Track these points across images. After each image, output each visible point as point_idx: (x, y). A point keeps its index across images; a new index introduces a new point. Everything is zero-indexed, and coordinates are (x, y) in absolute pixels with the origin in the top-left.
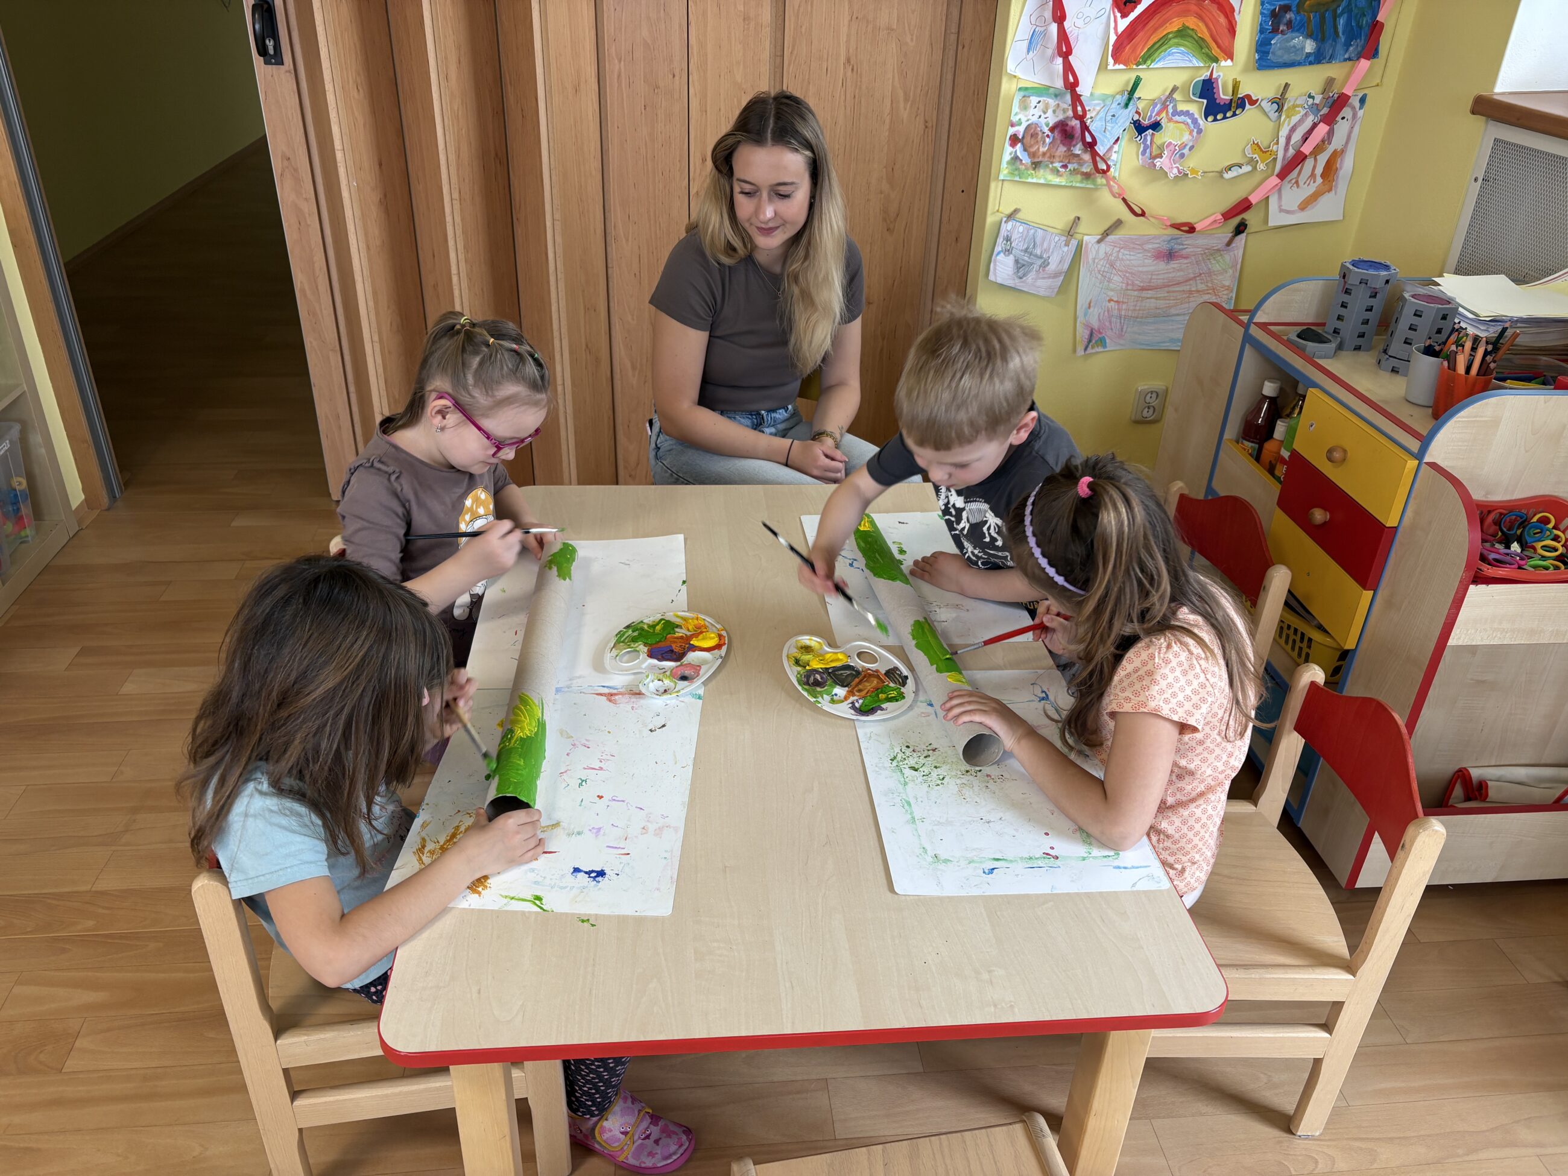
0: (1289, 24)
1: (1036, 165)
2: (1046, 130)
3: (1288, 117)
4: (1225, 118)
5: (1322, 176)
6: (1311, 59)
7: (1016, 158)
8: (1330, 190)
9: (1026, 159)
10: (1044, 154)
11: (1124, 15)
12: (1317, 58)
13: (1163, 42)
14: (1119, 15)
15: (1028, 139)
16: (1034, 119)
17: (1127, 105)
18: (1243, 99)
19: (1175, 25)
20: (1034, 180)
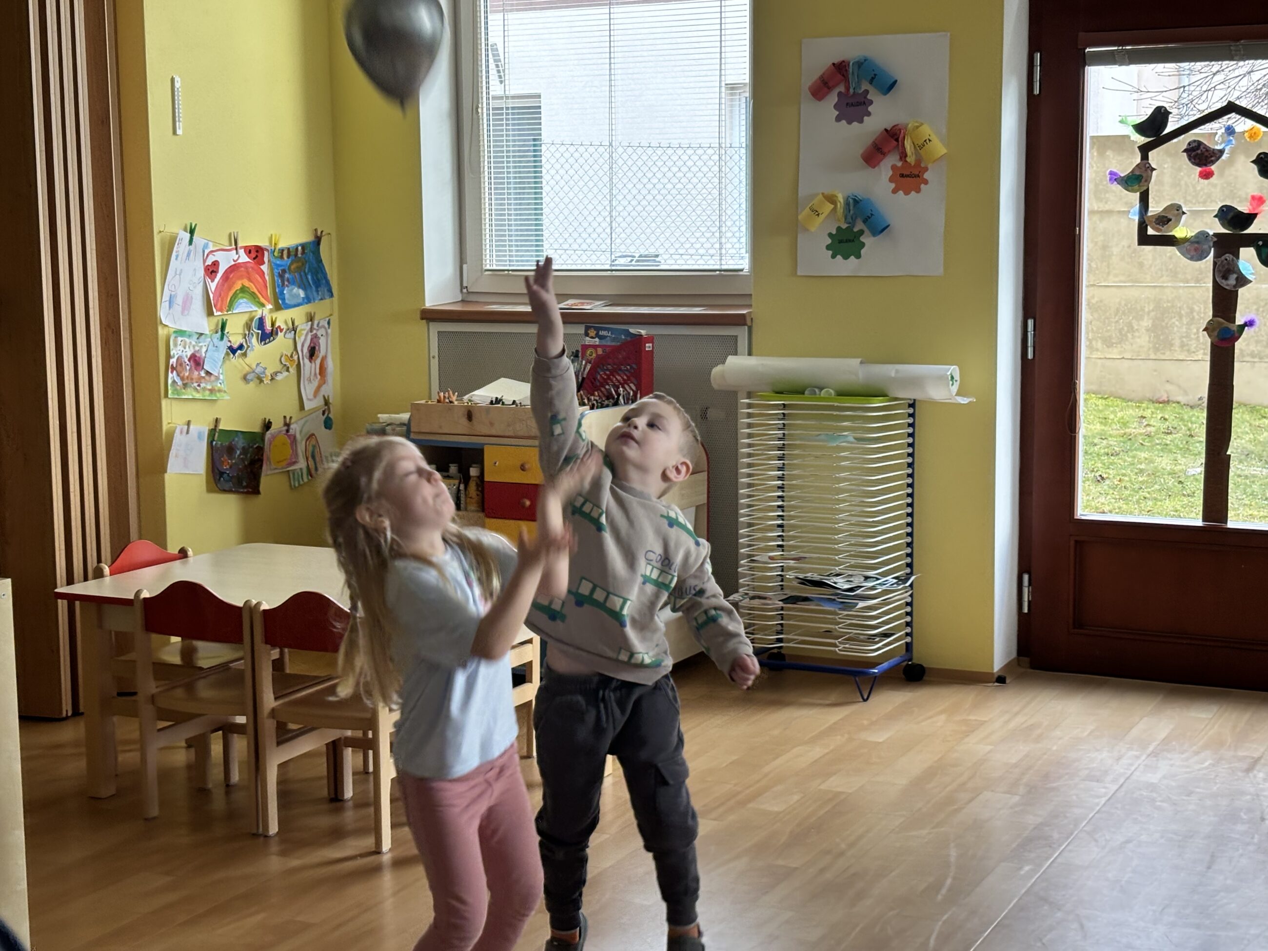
0: (288, 280)
1: (185, 386)
2: (186, 360)
3: (299, 337)
4: (270, 342)
5: (320, 374)
6: (306, 301)
7: (174, 382)
8: (324, 383)
9: (180, 383)
10: (187, 377)
11: (213, 281)
12: (308, 300)
13: (235, 295)
14: (210, 280)
15: (179, 368)
16: (180, 353)
17: (222, 339)
18: (277, 329)
19: (238, 286)
20: (186, 397)
